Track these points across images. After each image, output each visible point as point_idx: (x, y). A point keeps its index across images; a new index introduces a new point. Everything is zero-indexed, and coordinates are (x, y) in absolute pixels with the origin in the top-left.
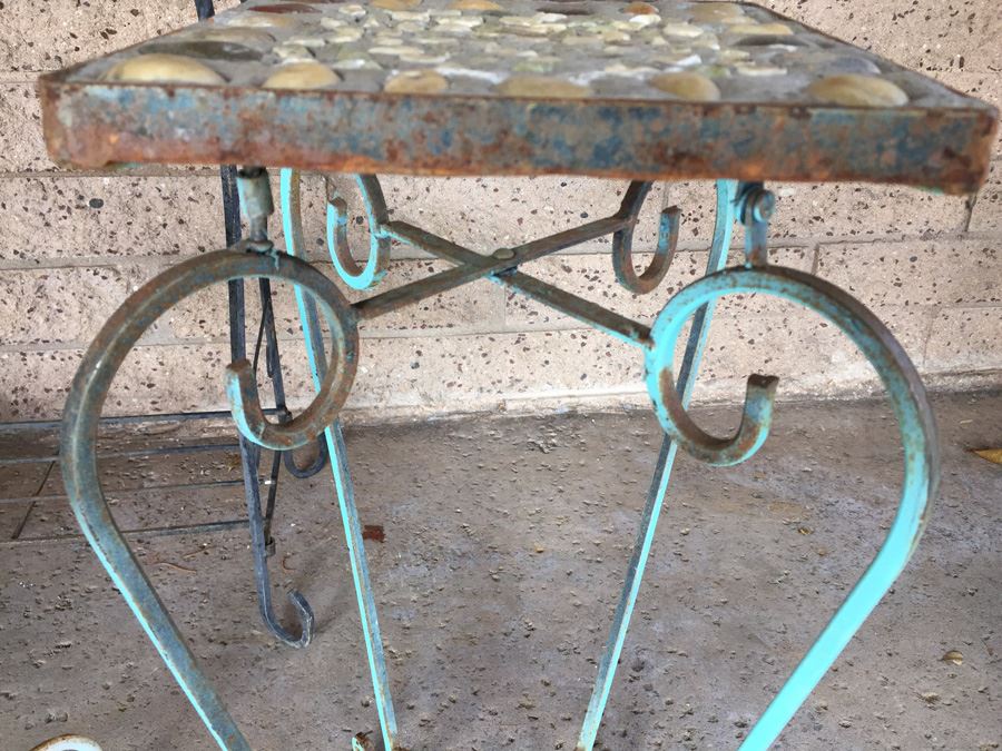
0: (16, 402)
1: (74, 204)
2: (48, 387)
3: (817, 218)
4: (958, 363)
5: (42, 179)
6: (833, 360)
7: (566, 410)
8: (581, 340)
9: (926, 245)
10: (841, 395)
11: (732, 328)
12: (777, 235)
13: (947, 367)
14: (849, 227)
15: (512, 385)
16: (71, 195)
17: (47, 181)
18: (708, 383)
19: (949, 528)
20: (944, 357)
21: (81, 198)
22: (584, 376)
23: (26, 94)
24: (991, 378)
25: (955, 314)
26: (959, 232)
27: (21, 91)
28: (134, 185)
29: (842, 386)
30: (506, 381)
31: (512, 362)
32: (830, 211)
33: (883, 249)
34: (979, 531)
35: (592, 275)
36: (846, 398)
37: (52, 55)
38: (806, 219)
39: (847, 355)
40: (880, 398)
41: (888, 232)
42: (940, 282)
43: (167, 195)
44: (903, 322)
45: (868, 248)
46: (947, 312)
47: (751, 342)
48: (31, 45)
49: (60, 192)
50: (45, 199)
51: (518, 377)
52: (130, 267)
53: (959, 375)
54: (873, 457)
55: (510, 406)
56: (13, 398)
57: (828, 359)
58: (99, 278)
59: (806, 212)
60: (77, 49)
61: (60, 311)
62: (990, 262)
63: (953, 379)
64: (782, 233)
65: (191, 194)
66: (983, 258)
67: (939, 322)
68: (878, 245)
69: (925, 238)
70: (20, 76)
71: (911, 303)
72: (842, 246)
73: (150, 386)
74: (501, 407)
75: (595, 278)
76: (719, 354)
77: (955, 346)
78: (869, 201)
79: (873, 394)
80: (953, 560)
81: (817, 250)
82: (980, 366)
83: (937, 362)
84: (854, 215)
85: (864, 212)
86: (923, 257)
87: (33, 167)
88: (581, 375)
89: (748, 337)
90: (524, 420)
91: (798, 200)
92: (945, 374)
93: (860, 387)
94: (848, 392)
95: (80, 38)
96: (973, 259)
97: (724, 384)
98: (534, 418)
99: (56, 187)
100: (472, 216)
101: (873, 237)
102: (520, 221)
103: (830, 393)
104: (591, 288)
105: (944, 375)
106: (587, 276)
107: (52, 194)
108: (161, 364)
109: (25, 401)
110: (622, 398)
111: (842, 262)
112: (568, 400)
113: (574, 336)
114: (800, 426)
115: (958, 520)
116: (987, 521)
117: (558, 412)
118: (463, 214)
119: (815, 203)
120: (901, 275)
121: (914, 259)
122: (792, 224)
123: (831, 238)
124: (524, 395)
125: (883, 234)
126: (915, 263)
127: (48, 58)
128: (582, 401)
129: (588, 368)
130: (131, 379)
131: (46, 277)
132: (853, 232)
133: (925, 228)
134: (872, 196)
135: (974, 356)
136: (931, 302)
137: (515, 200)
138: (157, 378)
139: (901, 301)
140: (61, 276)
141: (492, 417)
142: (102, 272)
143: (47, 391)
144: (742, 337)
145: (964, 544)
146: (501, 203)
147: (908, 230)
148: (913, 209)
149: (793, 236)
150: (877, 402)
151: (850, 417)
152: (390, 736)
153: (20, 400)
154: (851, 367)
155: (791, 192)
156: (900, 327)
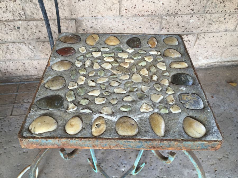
0: (5, 72)
1: (13, 28)
2: (12, 69)
3: (199, 27)
4: (229, 59)
5: (4, 22)
6: (199, 59)
9: (225, 33)
10: (200, 67)
12: (188, 31)
13: (226, 60)
14: (206, 29)
16: (12, 26)
17: (6, 23)
19: (220, 104)
20: (226, 58)
21: (14, 27)
24: (236, 63)
25: (230, 49)
26: (234, 30)
28: (27, 23)
29: (200, 65)
32: (202, 25)
34: (226, 105)
36: (201, 68)
38: (196, 27)
40: (209, 67)
41: (216, 30)
42: (227, 41)
43: (36, 25)
44: (217, 50)
45: (210, 34)
46: (228, 48)
49: (9, 26)
50: (6, 27)
52: (28, 42)
53: (228, 62)
54: (205, 84)
56: (4, 71)
57: (198, 59)
59: (196, 26)
61: (13, 53)
63: (227, 63)
64: (190, 31)
65: (42, 25)
67: (226, 50)
68: (213, 33)
69: (225, 31)
71: (219, 46)
72: (204, 34)
73: (36, 68)
77: (229, 55)
78: (212, 23)
79: (208, 67)
80: (219, 112)
81: (198, 35)
82: (234, 60)
83: (224, 59)
84: (208, 26)
85: (210, 25)
86: (224, 36)
87: (2, 20)
91: (194, 23)
93: (205, 65)
94: (202, 66)
99: (8, 24)
100: (112, 28)
101: (212, 31)
102: (124, 29)
105: (225, 62)
107: (7, 26)
108: (38, 64)
109: (7, 72)
111: (204, 37)
115: (222, 102)
116: (228, 102)
118: (110, 28)
119: (199, 23)
120: (218, 40)
121: (221, 36)
122: (192, 29)
123: (202, 32)
125: (214, 31)
126: (221, 37)
130: (31, 67)
131: (8, 45)
132: (207, 30)
133: (225, 29)
135: (233, 58)
136: (224, 46)
137: (123, 24)
138: (38, 67)
139: (217, 46)
140: (12, 45)
142: (22, 44)
143: (12, 70)
145: (222, 108)
146: (119, 25)
147: (221, 30)
148: (223, 25)
149: (192, 31)
150: (208, 69)
151: (201, 73)
153: (6, 72)
154: (203, 61)
155: (193, 21)
156: (216, 52)
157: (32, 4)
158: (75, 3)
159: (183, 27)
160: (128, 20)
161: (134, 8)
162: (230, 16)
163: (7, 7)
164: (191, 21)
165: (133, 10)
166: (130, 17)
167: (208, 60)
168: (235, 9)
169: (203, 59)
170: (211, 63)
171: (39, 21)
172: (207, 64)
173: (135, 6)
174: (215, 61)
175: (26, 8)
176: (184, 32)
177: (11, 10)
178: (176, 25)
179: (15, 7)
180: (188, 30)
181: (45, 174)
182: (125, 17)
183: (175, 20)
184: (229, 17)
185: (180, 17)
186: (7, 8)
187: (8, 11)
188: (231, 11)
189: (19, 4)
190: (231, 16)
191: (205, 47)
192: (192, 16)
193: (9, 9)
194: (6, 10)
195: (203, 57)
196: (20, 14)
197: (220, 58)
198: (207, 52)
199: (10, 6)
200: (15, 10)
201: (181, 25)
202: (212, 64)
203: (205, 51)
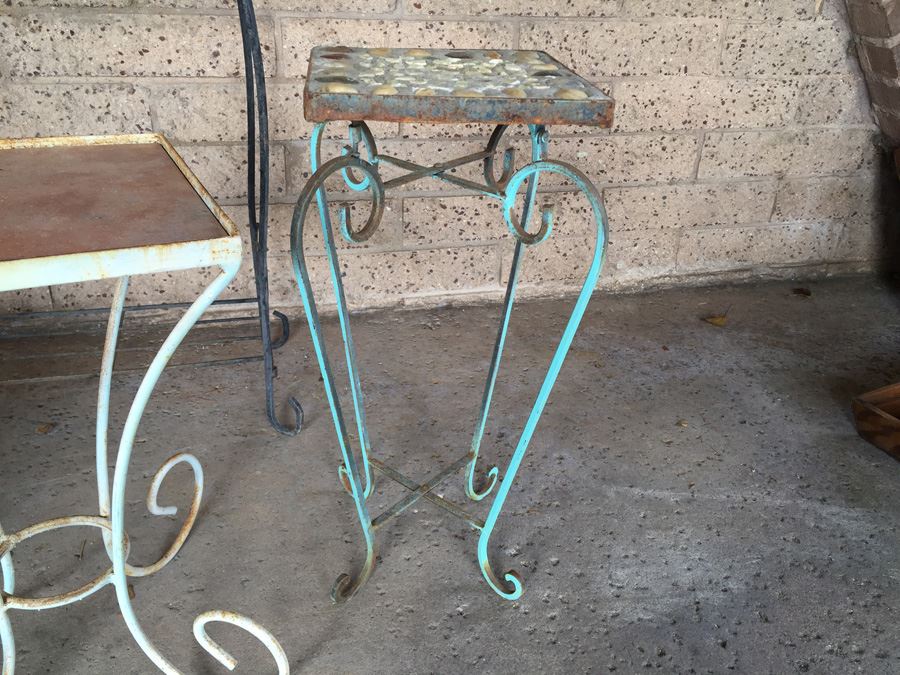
0: (66, 305)
2: (90, 294)
3: (602, 171)
4: (698, 267)
7: (445, 304)
8: (453, 255)
9: (672, 188)
10: (624, 290)
11: (551, 245)
13: (691, 270)
14: (622, 177)
15: (408, 288)
18: (538, 284)
19: (685, 360)
20: (688, 264)
22: (456, 281)
23: (87, 92)
24: (720, 277)
25: (694, 234)
26: (692, 179)
27: (83, 90)
30: (404, 285)
31: (408, 271)
32: (610, 166)
33: (644, 191)
34: (704, 361)
35: (460, 211)
36: (627, 293)
37: (105, 66)
38: (595, 172)
39: (627, 263)
40: (649, 292)
41: (647, 180)
42: (682, 212)
44: (661, 240)
45: (635, 192)
46: (689, 233)
47: (565, 255)
48: (91, 59)
51: (412, 282)
53: (699, 275)
54: (642, 325)
55: (407, 302)
56: (65, 302)
57: (615, 267)
59: (595, 167)
60: (122, 62)
62: (712, 198)
63: (695, 278)
65: (194, 158)
66: (708, 196)
67: (683, 240)
68: (641, 189)
69: (671, 184)
70: (82, 79)
71: (665, 227)
72: (618, 189)
73: (162, 292)
74: (401, 303)
75: (462, 213)
76: (545, 264)
77: (695, 256)
78: (634, 160)
79: (645, 289)
80: (687, 377)
81: (603, 192)
82: (712, 269)
83: (684, 267)
84: (625, 169)
85: (631, 167)
86: (670, 197)
88: (454, 279)
89: (562, 252)
90: (417, 311)
91: (589, 160)
92: (691, 275)
94: (628, 288)
95: (125, 55)
96: (703, 197)
97: (549, 284)
98: (424, 310)
101: (638, 183)
103: (616, 288)
104: (459, 220)
105: (689, 275)
106: (456, 212)
108: (169, 276)
109: (73, 304)
110: (482, 295)
111: (619, 200)
112: (446, 297)
113: (449, 253)
114: (598, 310)
115: (693, 357)
116: (710, 356)
117: (440, 305)
119: (600, 161)
120: (657, 208)
121: (664, 198)
123: (610, 185)
124: (416, 295)
125: (643, 181)
126: (666, 200)
127: (102, 68)
128: (456, 297)
129: (458, 275)
130: (148, 288)
132: (625, 180)
133: (670, 177)
134: (636, 157)
135: (708, 262)
136: (677, 226)
138: (166, 286)
139: (658, 226)
141: (396, 310)
143: (89, 296)
144: (558, 252)
145: (694, 369)
147: (660, 179)
148: (661, 165)
150: (647, 294)
151: (630, 304)
152: (367, 451)
153: (69, 303)
154: (630, 272)
155: (585, 154)
156: (659, 243)
157: (177, 99)
158: (287, 99)
160: (422, 148)
162: (674, 140)
163: (109, 105)
164: (580, 155)
166: (425, 140)
167: (642, 269)
168: (684, 123)
169: (630, 267)
170: (653, 278)
171: (189, 148)
172: (642, 281)
174: (661, 273)
175: (159, 111)
176: (566, 183)
177: (120, 114)
179: (129, 107)
181: (218, 515)
182: (414, 140)
184: (673, 144)
185: (552, 143)
186: (110, 108)
187: (110, 117)
188: (676, 127)
189: (142, 101)
190: (678, 142)
191: (629, 230)
192: (581, 141)
193: (113, 113)
194: (107, 113)
195: (629, 260)
196: (138, 126)
197: (672, 265)
198: (635, 245)
199: (117, 105)
200: (128, 115)
202: (656, 281)
203: (629, 243)
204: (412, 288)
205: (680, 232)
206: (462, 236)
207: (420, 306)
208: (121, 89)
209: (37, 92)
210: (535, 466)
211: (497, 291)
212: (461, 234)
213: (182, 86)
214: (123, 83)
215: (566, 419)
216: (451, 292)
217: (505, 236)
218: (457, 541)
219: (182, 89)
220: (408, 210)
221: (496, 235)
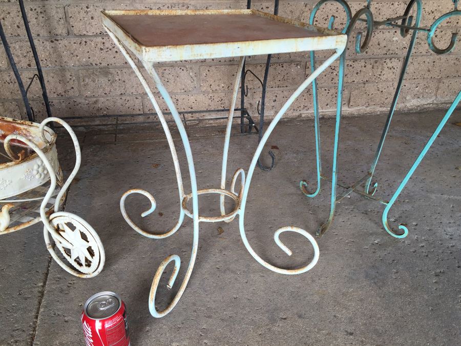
3: (404, 48)
7: (321, 117)
8: (327, 91)
11: (375, 87)
12: (392, 54)
13: (443, 100)
15: (304, 108)
18: (367, 107)
20: (442, 97)
22: (327, 105)
23: (168, 7)
25: (446, 81)
27: (166, 7)
29: (410, 108)
30: (302, 106)
31: (305, 99)
33: (425, 59)
35: (333, 68)
36: (411, 112)
38: (401, 48)
40: (422, 111)
41: (427, 52)
42: (442, 70)
45: (420, 58)
46: (444, 81)
47: (382, 92)
51: (306, 105)
52: (190, 66)
55: (303, 116)
56: (148, 113)
57: (405, 98)
58: (181, 70)
59: (401, 46)
61: (168, 82)
62: (458, 63)
63: (445, 105)
66: (455, 62)
67: (441, 85)
68: (423, 57)
71: (433, 77)
72: (412, 57)
74: (300, 116)
75: (334, 69)
76: (370, 96)
77: (446, 93)
79: (420, 110)
83: (440, 99)
84: (416, 47)
85: (419, 46)
86: (437, 61)
88: (326, 104)
89: (381, 90)
90: (308, 120)
91: (399, 41)
92: (443, 103)
93: (416, 108)
94: (412, 109)
96: (453, 62)
97: (373, 107)
98: (311, 119)
101: (422, 54)
103: (406, 109)
104: (332, 73)
106: (331, 68)
108: (196, 100)
111: (412, 63)
112: (322, 113)
113: (325, 90)
119: (404, 43)
120: (430, 68)
121: (434, 62)
122: (397, 50)
124: (307, 112)
125: (424, 53)
126: (435, 63)
128: (326, 113)
129: (328, 102)
130: (186, 106)
131: (165, 70)
132: (415, 53)
134: (422, 40)
135: (452, 97)
136: (439, 77)
138: (193, 105)
139: (429, 77)
140: (170, 70)
141: (297, 119)
142: (182, 68)
144: (379, 90)
149: (397, 54)
150: (421, 112)
151: (414, 117)
153: (150, 113)
154: (413, 101)
155: (397, 39)
156: (429, 86)
159: (385, 47)
161: (326, 19)
162: (442, 32)
164: (394, 39)
165: (325, 22)
167: (419, 100)
168: (447, 23)
169: (413, 98)
170: (424, 105)
172: (419, 106)
173: (328, 16)
174: (428, 102)
176: (386, 54)
178: (376, 43)
180: (391, 52)
183: (375, 37)
184: (441, 34)
185: (381, 33)
188: (443, 25)
191: (415, 79)
192: (396, 32)
195: (413, 95)
197: (434, 98)
198: (417, 87)
201: (382, 45)
202: (425, 106)
203: (414, 86)
204: (306, 108)
205: (440, 81)
206: (332, 82)
207: (308, 117)
208: (183, 6)
209: (146, 7)
210: (391, 185)
211: (346, 110)
212: (332, 80)
213: (210, 4)
214: (184, 3)
215: (399, 166)
216: (324, 110)
217: (354, 81)
218: (364, 215)
219: (210, 6)
220: (308, 68)
221: (350, 81)
